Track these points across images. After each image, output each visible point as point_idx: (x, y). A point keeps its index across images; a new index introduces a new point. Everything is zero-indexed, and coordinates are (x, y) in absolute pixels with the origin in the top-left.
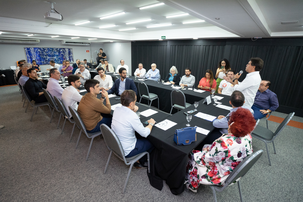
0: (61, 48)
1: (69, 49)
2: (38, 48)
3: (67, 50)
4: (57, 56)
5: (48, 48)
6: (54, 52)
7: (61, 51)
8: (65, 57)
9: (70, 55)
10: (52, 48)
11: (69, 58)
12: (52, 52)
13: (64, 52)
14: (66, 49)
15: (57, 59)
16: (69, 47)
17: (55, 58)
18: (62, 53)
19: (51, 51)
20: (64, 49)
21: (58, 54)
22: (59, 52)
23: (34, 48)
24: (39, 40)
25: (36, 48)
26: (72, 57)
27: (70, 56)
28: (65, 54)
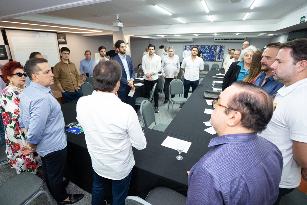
0: (213, 46)
1: (221, 47)
2: (193, 46)
3: (219, 48)
4: (208, 53)
5: (201, 46)
6: (206, 50)
7: (213, 48)
8: (215, 54)
9: (221, 52)
10: (205, 46)
11: (218, 56)
12: (203, 50)
13: (215, 50)
14: (218, 46)
15: (206, 56)
16: (221, 44)
17: (205, 55)
18: (212, 51)
19: (203, 48)
20: (216, 46)
21: (208, 51)
22: (210, 49)
23: (191, 46)
24: (192, 39)
25: (192, 46)
26: (222, 55)
27: (220, 54)
28: (215, 52)
